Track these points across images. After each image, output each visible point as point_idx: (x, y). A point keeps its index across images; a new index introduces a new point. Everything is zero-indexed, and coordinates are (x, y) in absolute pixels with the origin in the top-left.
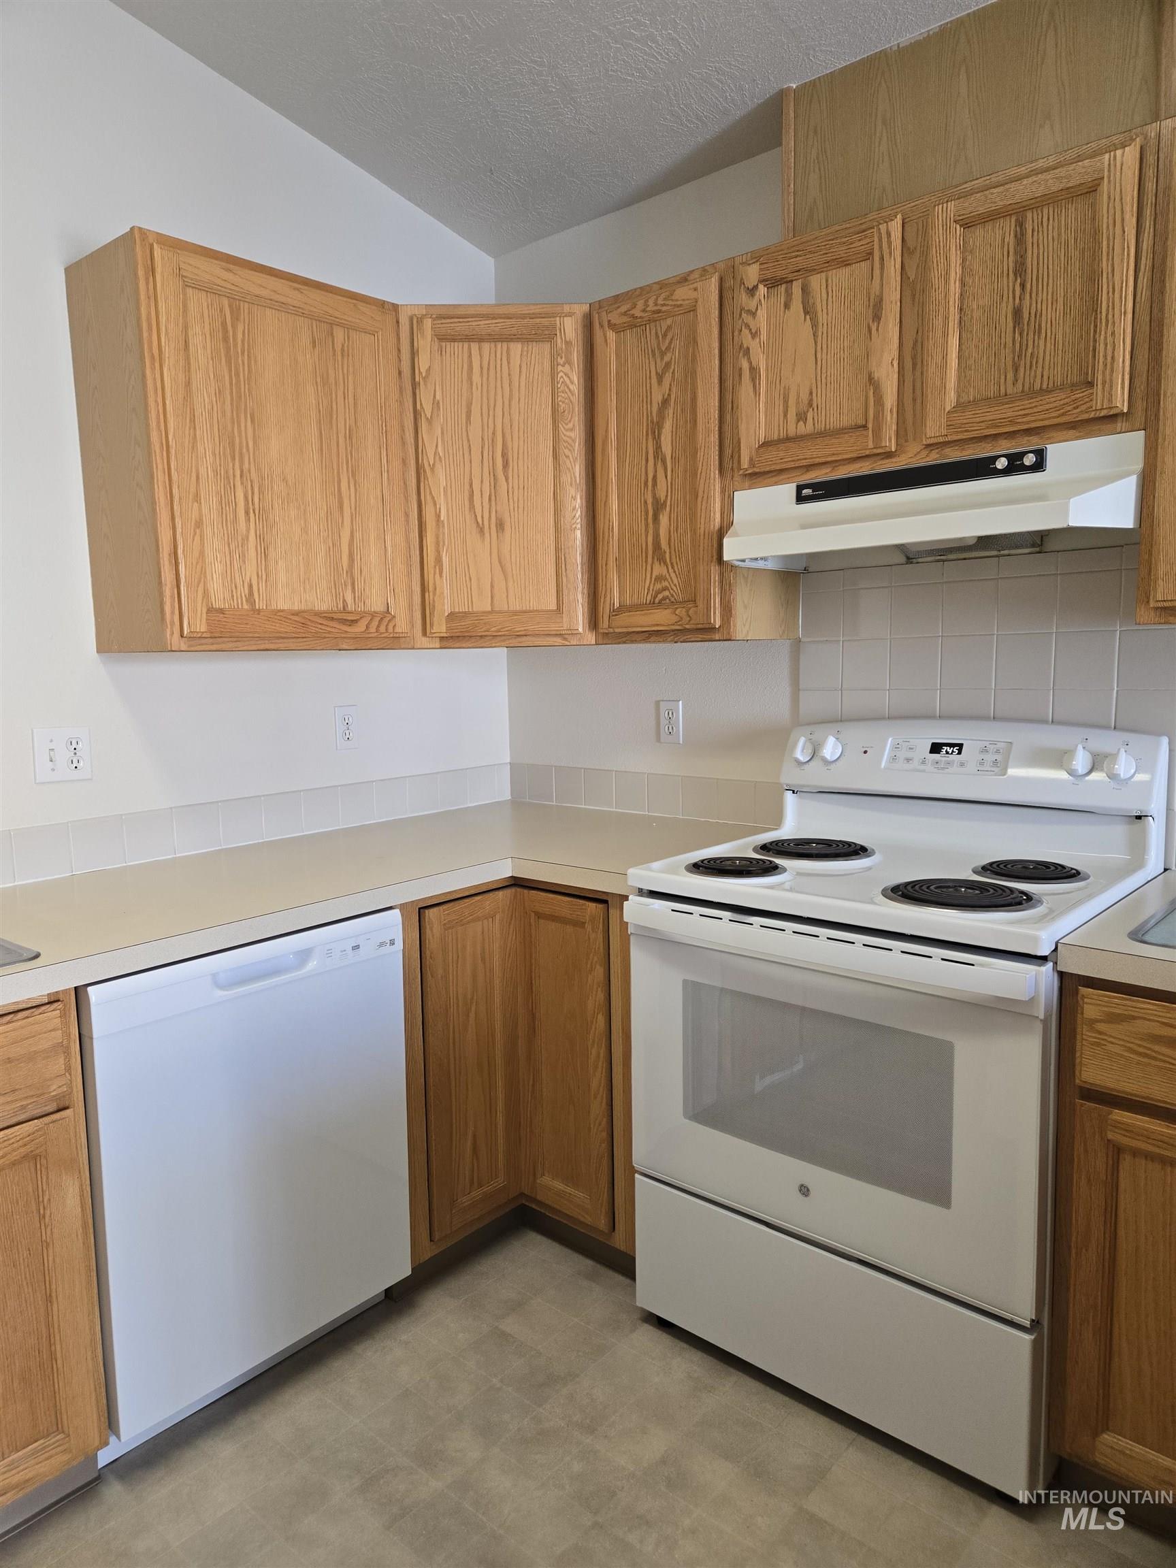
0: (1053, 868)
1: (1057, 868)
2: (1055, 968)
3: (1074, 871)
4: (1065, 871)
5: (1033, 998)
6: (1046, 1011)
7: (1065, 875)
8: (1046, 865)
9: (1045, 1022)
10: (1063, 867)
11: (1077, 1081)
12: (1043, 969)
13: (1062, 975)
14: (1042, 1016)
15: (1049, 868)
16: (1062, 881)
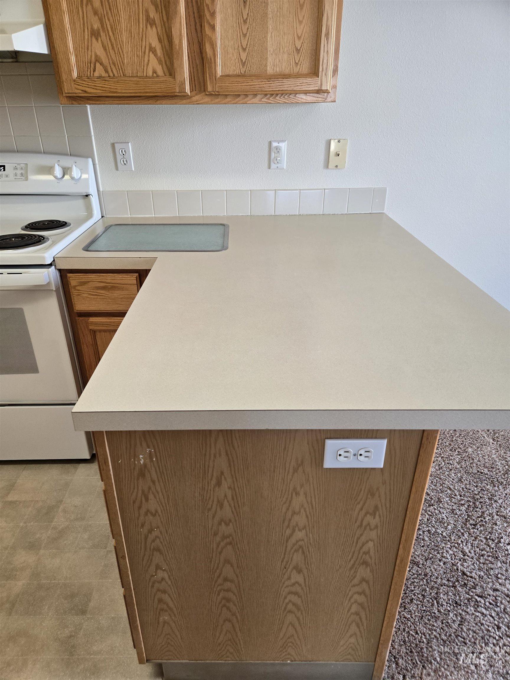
0: (55, 222)
1: (57, 222)
2: (55, 268)
3: (64, 223)
4: (60, 223)
5: (49, 283)
6: (56, 287)
7: (60, 225)
8: (52, 221)
9: (57, 291)
10: (60, 221)
11: (75, 311)
12: (50, 269)
13: (60, 270)
14: (54, 289)
15: (54, 223)
16: (60, 228)
